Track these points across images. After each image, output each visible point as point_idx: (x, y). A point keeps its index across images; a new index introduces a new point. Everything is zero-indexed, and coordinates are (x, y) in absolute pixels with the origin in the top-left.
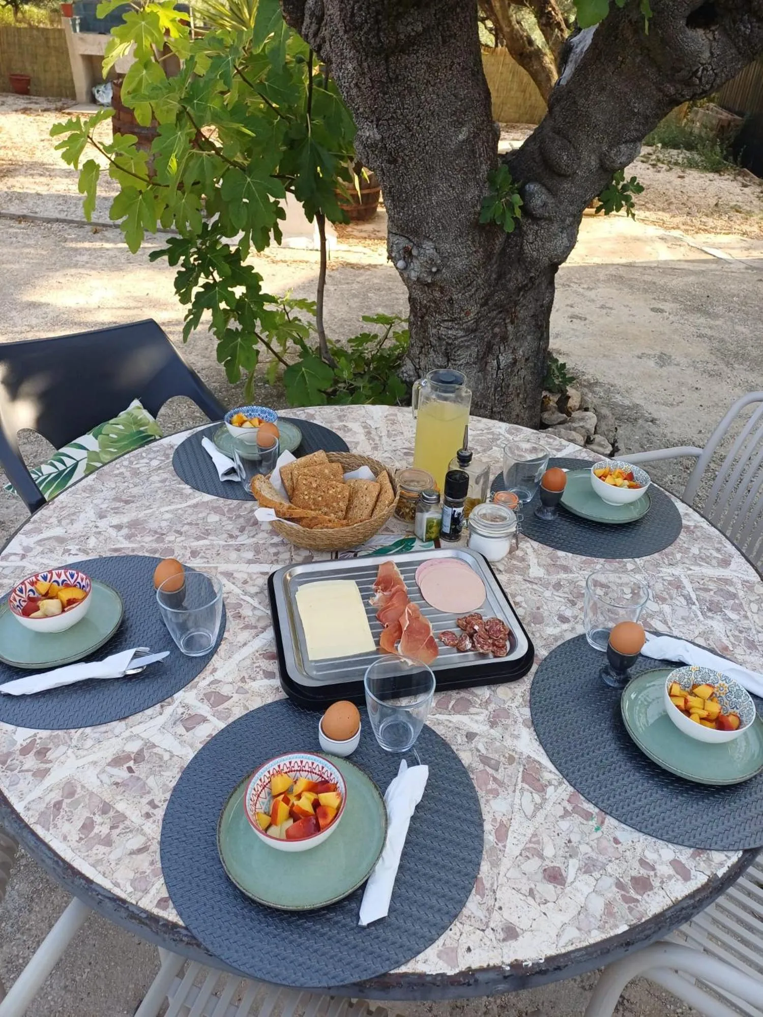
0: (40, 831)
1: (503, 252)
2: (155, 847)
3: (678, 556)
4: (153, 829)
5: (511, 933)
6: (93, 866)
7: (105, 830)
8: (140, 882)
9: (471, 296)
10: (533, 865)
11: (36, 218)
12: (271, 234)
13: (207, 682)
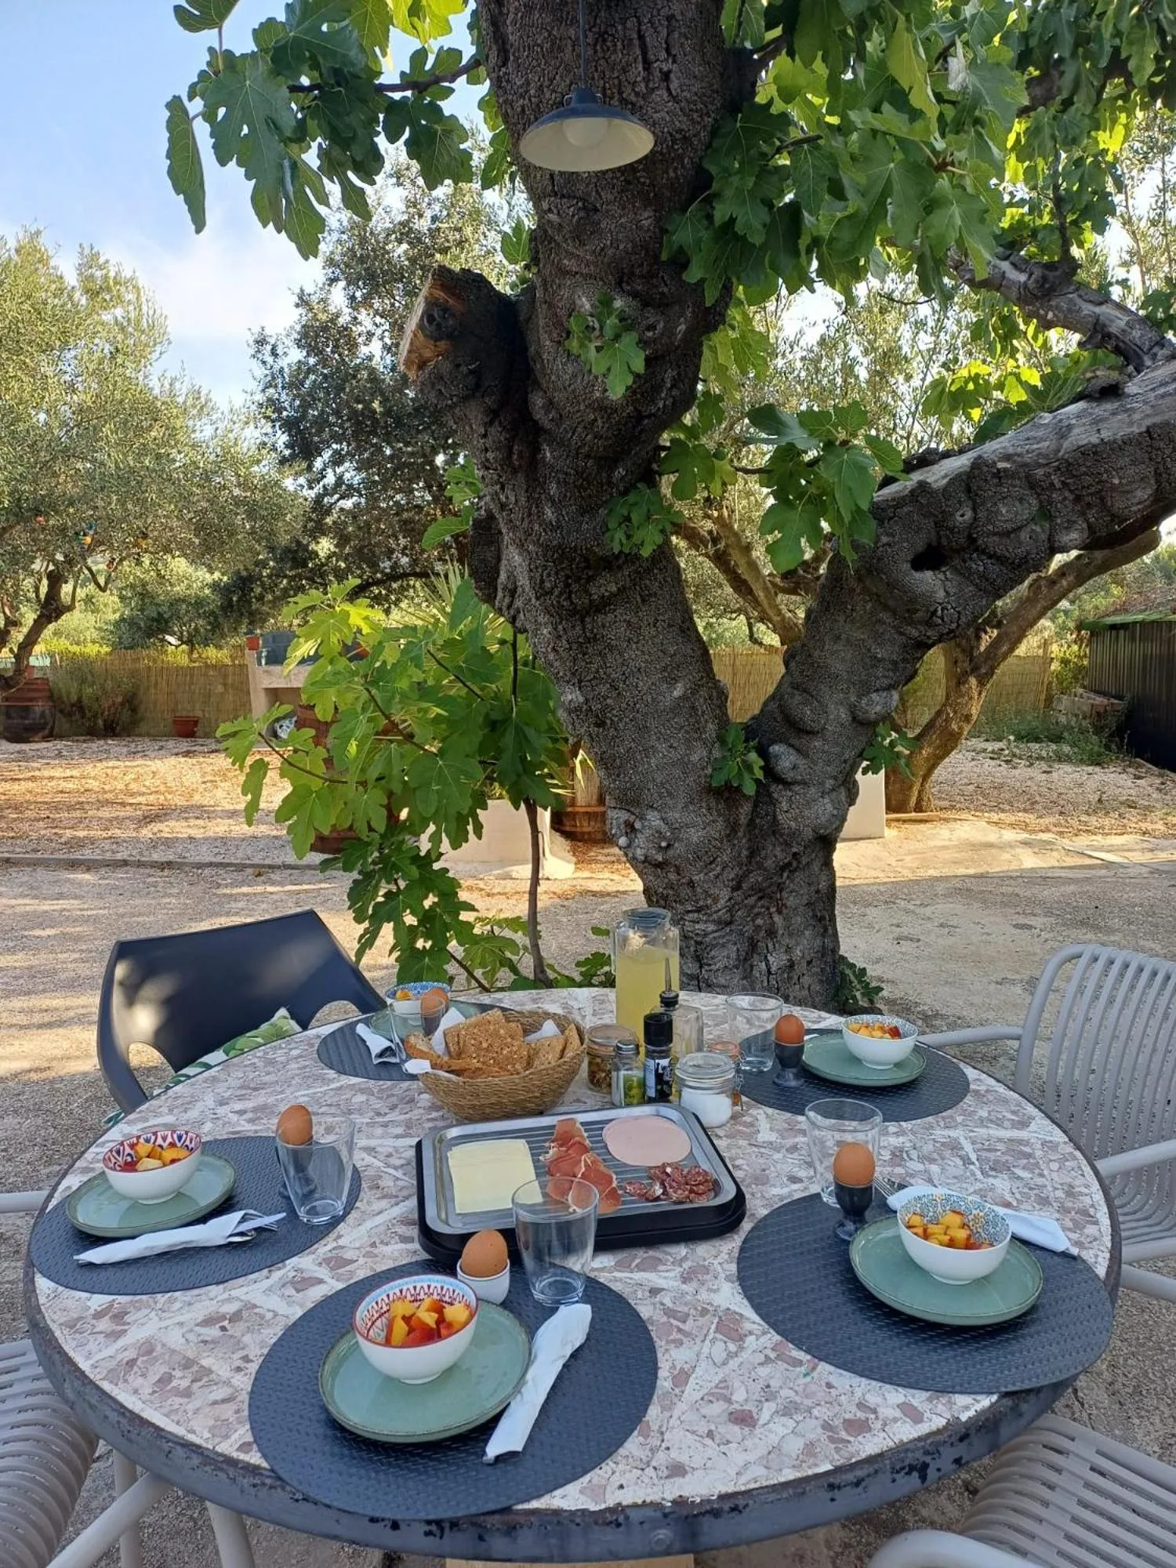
0: (106, 1386)
1: (751, 823)
2: (245, 1397)
3: (959, 1119)
4: (244, 1383)
5: (678, 1470)
6: (167, 1415)
7: (185, 1383)
8: (222, 1429)
9: (717, 877)
10: (718, 1408)
11: (184, 864)
12: (470, 828)
13: (329, 1247)
